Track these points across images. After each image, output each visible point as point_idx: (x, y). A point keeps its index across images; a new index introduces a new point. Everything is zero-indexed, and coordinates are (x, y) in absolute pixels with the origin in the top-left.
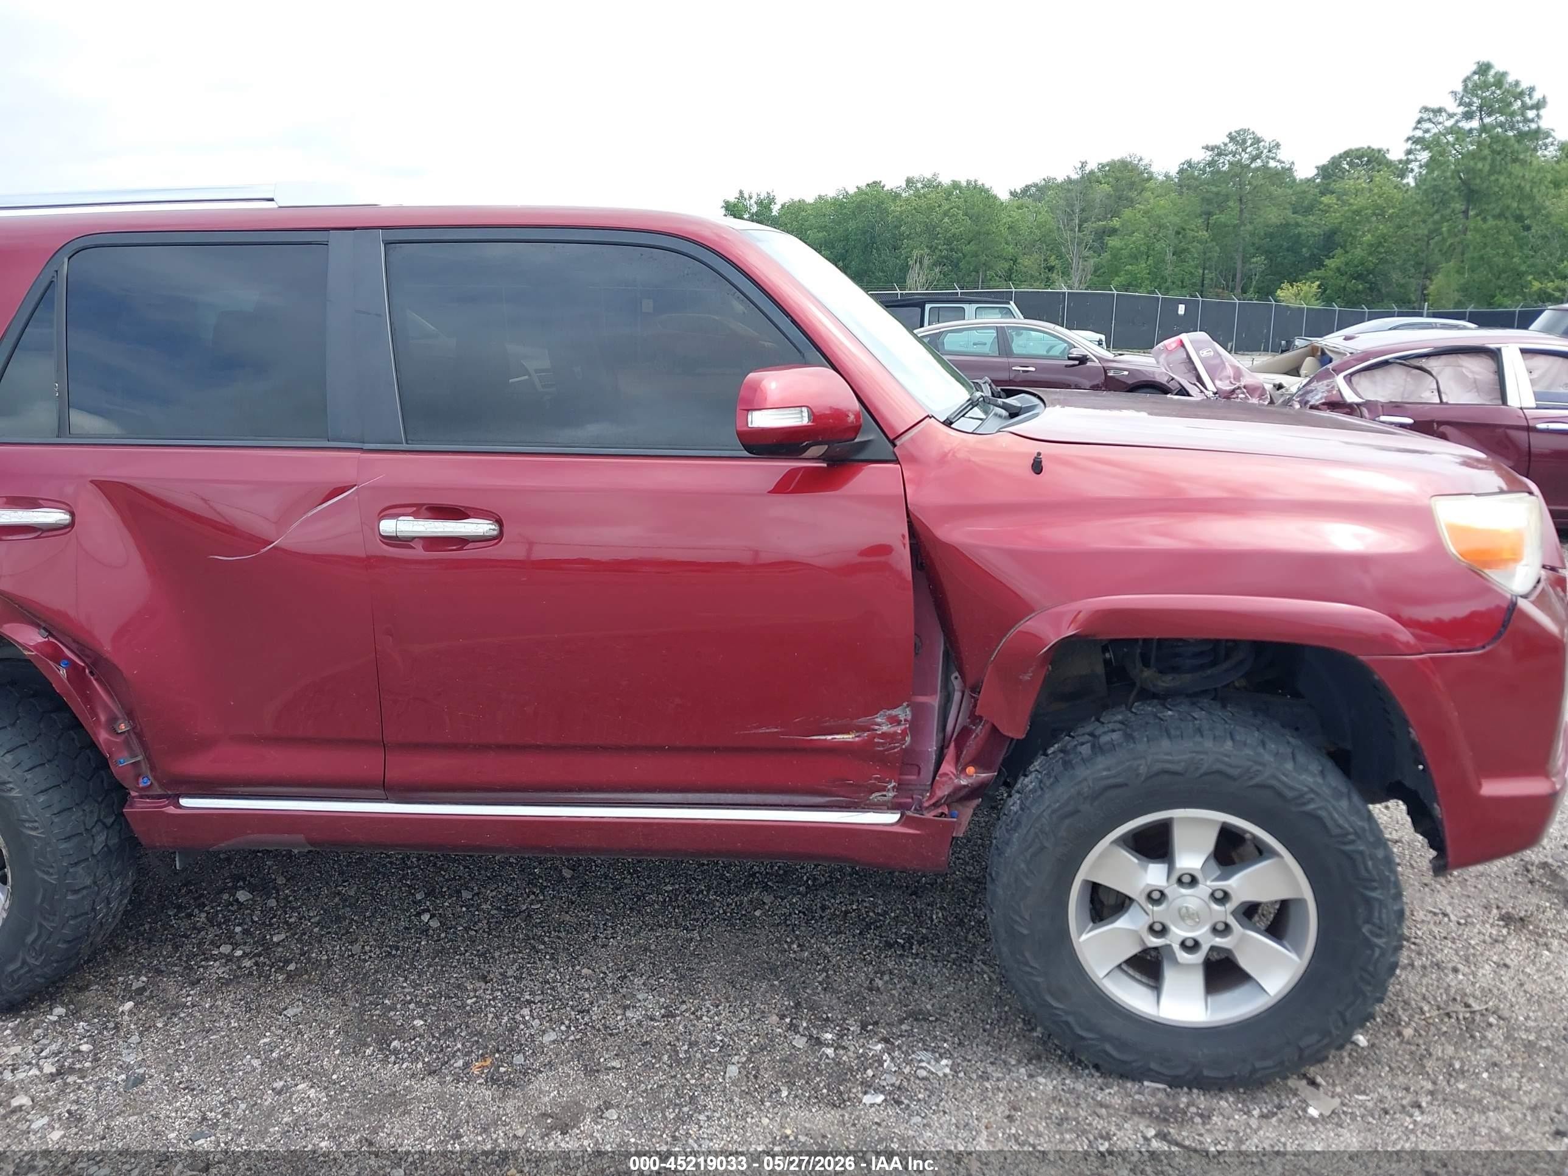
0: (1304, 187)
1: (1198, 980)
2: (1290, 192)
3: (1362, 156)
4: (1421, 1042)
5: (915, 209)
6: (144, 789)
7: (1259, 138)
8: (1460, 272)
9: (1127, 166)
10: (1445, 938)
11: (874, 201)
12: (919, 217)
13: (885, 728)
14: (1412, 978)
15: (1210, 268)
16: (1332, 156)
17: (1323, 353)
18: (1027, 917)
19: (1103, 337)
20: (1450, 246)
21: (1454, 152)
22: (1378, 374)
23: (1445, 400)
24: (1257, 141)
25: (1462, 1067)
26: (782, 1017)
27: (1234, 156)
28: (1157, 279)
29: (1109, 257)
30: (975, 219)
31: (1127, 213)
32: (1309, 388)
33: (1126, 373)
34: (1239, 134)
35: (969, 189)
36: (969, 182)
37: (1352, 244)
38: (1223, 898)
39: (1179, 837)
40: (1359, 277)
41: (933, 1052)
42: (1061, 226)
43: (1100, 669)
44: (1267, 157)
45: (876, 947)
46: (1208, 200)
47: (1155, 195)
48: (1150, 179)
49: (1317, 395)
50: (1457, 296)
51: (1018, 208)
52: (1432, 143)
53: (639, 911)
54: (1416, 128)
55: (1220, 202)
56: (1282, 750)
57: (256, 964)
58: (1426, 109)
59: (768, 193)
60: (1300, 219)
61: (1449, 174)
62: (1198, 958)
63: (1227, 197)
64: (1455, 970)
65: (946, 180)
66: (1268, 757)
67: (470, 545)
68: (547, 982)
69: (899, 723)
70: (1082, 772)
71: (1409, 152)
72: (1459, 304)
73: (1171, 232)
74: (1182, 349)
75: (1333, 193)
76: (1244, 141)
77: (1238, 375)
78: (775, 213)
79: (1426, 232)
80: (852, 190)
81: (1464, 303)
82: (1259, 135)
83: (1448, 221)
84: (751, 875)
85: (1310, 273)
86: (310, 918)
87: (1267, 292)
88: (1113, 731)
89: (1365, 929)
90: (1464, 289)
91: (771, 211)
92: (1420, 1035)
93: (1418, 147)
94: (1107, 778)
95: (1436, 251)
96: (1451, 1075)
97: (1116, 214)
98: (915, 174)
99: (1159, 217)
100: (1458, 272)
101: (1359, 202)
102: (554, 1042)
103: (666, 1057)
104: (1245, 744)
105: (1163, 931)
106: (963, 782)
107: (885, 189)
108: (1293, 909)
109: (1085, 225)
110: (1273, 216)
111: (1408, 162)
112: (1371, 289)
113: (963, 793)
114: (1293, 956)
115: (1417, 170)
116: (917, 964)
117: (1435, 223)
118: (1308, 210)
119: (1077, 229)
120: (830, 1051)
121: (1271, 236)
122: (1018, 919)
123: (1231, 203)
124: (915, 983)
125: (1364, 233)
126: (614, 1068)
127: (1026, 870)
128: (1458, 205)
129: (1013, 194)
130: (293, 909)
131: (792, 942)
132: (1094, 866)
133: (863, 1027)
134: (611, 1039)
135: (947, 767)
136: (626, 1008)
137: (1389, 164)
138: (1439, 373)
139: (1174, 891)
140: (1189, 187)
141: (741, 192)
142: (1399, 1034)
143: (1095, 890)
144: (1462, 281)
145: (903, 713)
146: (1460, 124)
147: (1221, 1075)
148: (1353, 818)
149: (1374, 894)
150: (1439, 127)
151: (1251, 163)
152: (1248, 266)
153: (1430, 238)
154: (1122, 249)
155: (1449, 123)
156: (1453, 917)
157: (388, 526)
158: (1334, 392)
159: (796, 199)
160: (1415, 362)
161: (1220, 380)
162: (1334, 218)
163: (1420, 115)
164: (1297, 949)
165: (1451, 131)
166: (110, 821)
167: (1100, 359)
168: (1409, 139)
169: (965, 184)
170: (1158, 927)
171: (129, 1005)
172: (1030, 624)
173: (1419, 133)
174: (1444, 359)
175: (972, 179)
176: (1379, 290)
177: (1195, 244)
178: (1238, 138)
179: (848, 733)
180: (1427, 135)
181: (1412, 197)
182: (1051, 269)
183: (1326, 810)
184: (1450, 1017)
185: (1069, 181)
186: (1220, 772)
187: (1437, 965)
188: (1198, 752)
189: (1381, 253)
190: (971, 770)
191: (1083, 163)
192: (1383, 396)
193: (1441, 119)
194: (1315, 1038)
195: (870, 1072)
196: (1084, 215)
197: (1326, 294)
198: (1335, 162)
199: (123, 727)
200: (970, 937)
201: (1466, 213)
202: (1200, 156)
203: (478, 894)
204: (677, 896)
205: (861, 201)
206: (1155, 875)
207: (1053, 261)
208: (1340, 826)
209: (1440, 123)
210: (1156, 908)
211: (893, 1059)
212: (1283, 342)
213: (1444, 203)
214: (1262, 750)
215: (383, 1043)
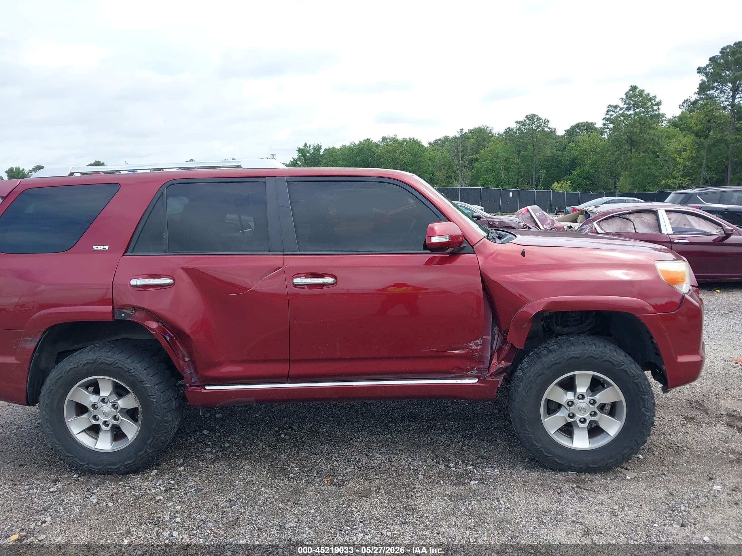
0: (561, 140)
1: (586, 433)
2: (554, 141)
3: (585, 126)
4: (661, 456)
5: (387, 151)
6: (193, 383)
7: (540, 118)
8: (630, 176)
9: (482, 131)
10: (665, 425)
11: (367, 148)
12: (389, 155)
13: (473, 347)
14: (655, 438)
15: (521, 176)
16: (571, 125)
17: (586, 213)
18: (526, 413)
19: (483, 208)
20: (625, 165)
21: (624, 124)
22: (610, 221)
23: (637, 232)
24: (539, 119)
25: (677, 463)
26: (433, 460)
27: (529, 126)
28: (498, 181)
29: (475, 172)
30: (414, 155)
31: (482, 152)
32: (582, 228)
33: (498, 223)
34: (531, 117)
35: (411, 142)
36: (410, 139)
37: (583, 164)
38: (594, 402)
39: (578, 381)
40: (587, 178)
41: (491, 468)
42: (453, 158)
43: (541, 328)
44: (544, 126)
45: (459, 437)
46: (518, 145)
47: (495, 143)
48: (492, 136)
49: (586, 230)
50: (630, 187)
51: (433, 150)
52: (614, 121)
53: (365, 430)
54: (607, 114)
55: (525, 146)
56: (612, 348)
57: (223, 454)
58: (610, 106)
59: (318, 144)
60: (560, 153)
61: (622, 134)
62: (586, 425)
63: (527, 144)
64: (670, 435)
65: (400, 138)
66: (607, 351)
67: (326, 287)
68: (339, 454)
69: (478, 345)
70: (544, 359)
71: (604, 124)
72: (631, 190)
73: (503, 160)
74: (528, 213)
75: (573, 142)
76: (533, 119)
77: (553, 223)
78: (321, 153)
79: (614, 159)
80: (357, 143)
81: (633, 190)
82: (540, 117)
83: (623, 154)
84: (402, 417)
85: (566, 177)
86: (236, 439)
87: (547, 186)
88: (554, 345)
89: (643, 410)
90: (633, 184)
91: (320, 152)
92: (661, 454)
93: (608, 122)
94: (554, 360)
95: (619, 167)
96: (673, 465)
97: (478, 152)
98: (386, 135)
99: (497, 153)
100: (629, 176)
101: (585, 146)
102: (351, 472)
103: (394, 474)
104: (600, 347)
105: (573, 416)
106: (501, 367)
107: (372, 142)
108: (618, 405)
109: (464, 157)
110: (548, 152)
111: (604, 128)
112: (593, 184)
113: (500, 371)
114: (619, 422)
115: (608, 132)
116: (476, 442)
117: (618, 155)
118: (564, 149)
119: (460, 160)
120: (454, 469)
121: (548, 160)
122: (523, 414)
123: (529, 146)
124: (477, 448)
125: (587, 159)
126: (376, 478)
127: (526, 396)
128: (626, 147)
129: (430, 144)
130: (228, 436)
131: (428, 437)
132: (549, 393)
133: (464, 462)
134: (372, 470)
135: (494, 361)
136: (373, 460)
137: (596, 129)
138: (634, 221)
139: (576, 401)
140: (509, 139)
141: (306, 144)
142: (653, 454)
143: (549, 402)
144: (632, 180)
145: (480, 342)
146: (626, 112)
147: (596, 466)
148: (637, 371)
149: (645, 397)
150: (617, 113)
151: (537, 129)
152: (538, 174)
153: (616, 162)
154: (481, 168)
155: (621, 112)
156: (666, 419)
157: (296, 281)
158: (593, 229)
159: (331, 147)
160: (625, 216)
161: (546, 225)
162: (575, 153)
163: (608, 109)
164: (619, 419)
165: (622, 115)
166: (176, 396)
167: (486, 217)
168: (604, 119)
169: (409, 140)
170: (571, 415)
171: (182, 468)
172: (525, 309)
173: (608, 116)
174: (636, 215)
175: (412, 137)
176: (596, 184)
177: (514, 165)
178: (531, 118)
179: (460, 350)
180: (612, 117)
181: (606, 144)
182: (450, 177)
183: (628, 368)
184: (670, 448)
185: (456, 138)
186: (591, 357)
187: (663, 433)
188: (584, 350)
189: (596, 168)
190: (503, 362)
191: (461, 130)
192: (612, 230)
193: (617, 110)
194: (628, 450)
195: (470, 475)
196: (463, 153)
197: (574, 186)
198: (573, 128)
199: (187, 359)
200: (493, 433)
201: (631, 150)
202: (514, 126)
203: (299, 427)
204: (377, 425)
205: (362, 148)
206: (570, 396)
207: (451, 174)
208: (633, 374)
209: (617, 112)
210: (570, 408)
211: (477, 470)
212: (557, 208)
213: (621, 146)
214: (605, 349)
215: (286, 475)
